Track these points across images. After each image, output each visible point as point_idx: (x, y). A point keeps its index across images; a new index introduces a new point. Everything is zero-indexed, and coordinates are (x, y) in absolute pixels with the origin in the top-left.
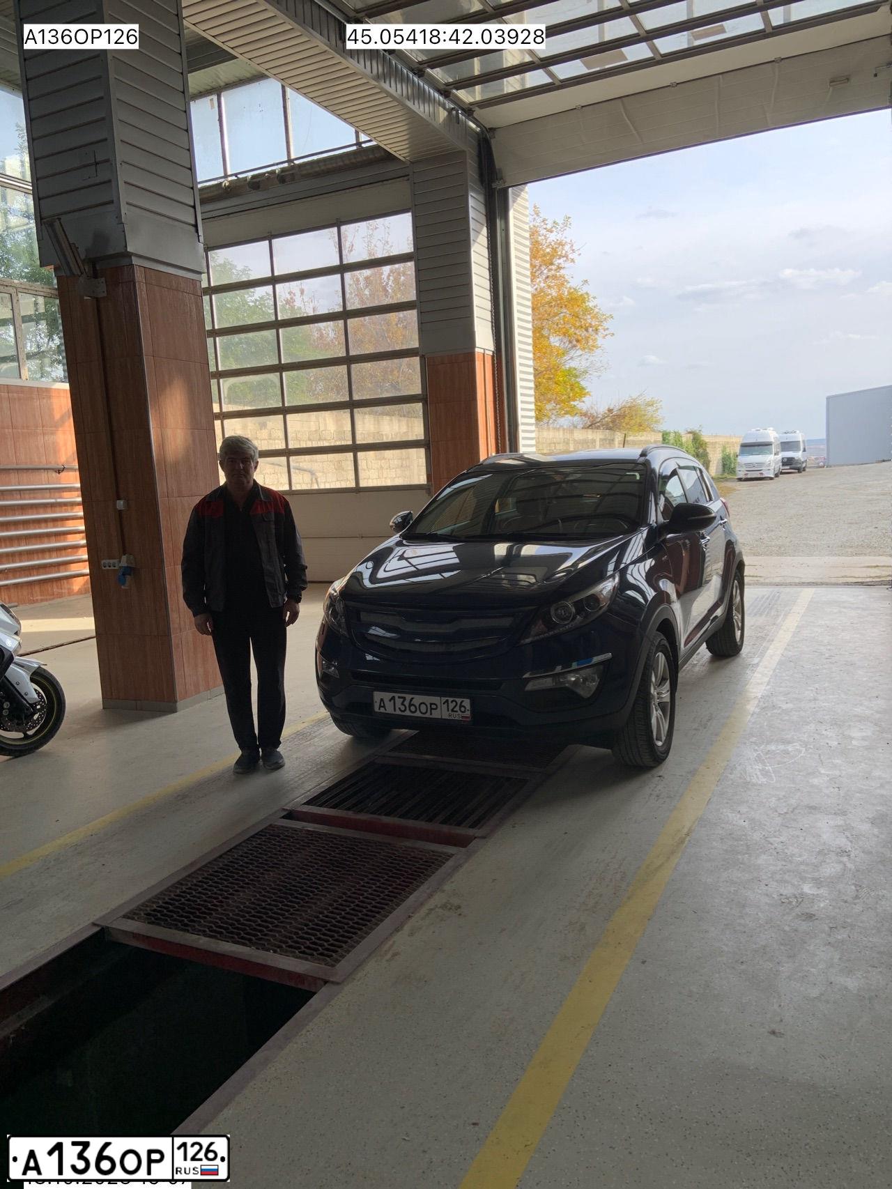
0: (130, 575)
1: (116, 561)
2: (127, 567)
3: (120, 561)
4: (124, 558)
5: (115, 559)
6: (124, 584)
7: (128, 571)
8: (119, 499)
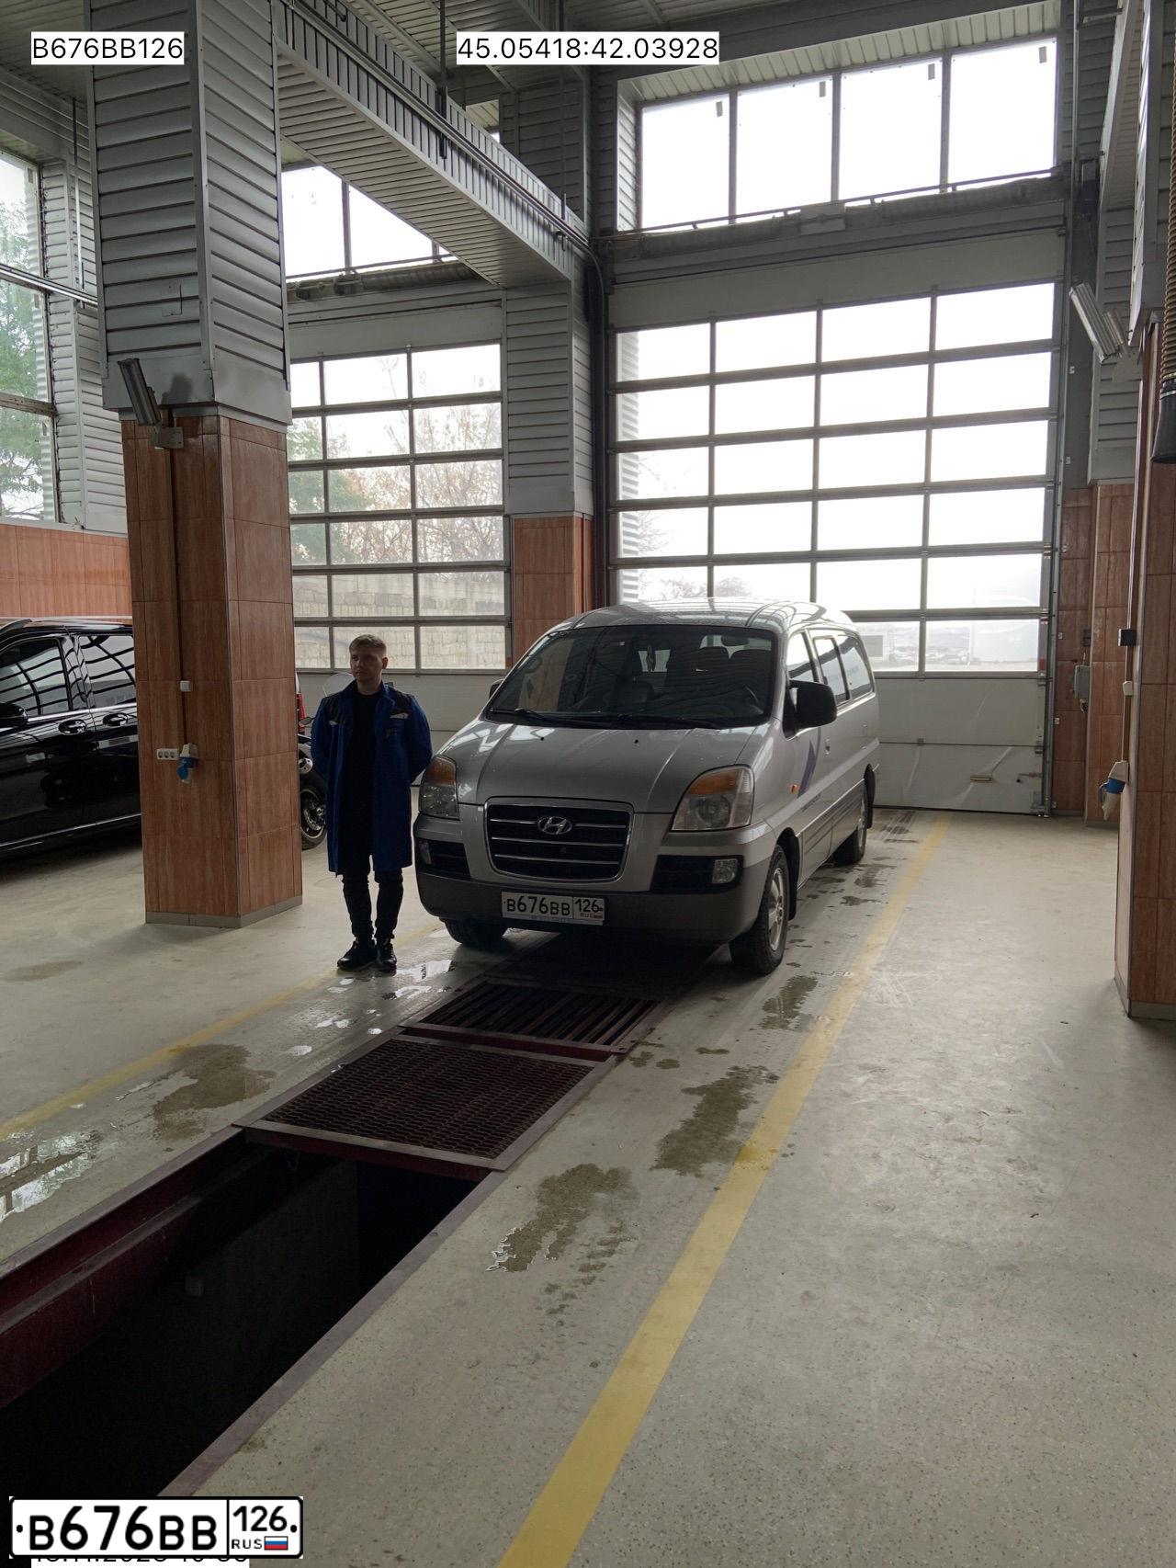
0: (192, 767)
1: (175, 750)
2: (190, 758)
3: (181, 752)
4: (186, 748)
5: (172, 748)
6: (185, 779)
7: (192, 762)
8: (183, 679)
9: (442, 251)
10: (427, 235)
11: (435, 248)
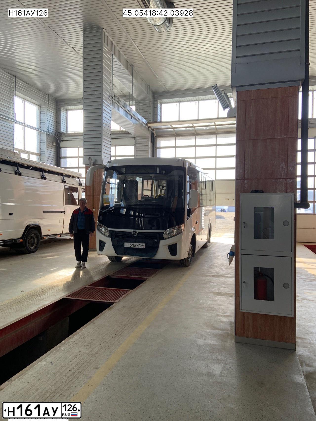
8: (94, 208)
9: (122, 128)
10: (119, 125)
11: (120, 127)
